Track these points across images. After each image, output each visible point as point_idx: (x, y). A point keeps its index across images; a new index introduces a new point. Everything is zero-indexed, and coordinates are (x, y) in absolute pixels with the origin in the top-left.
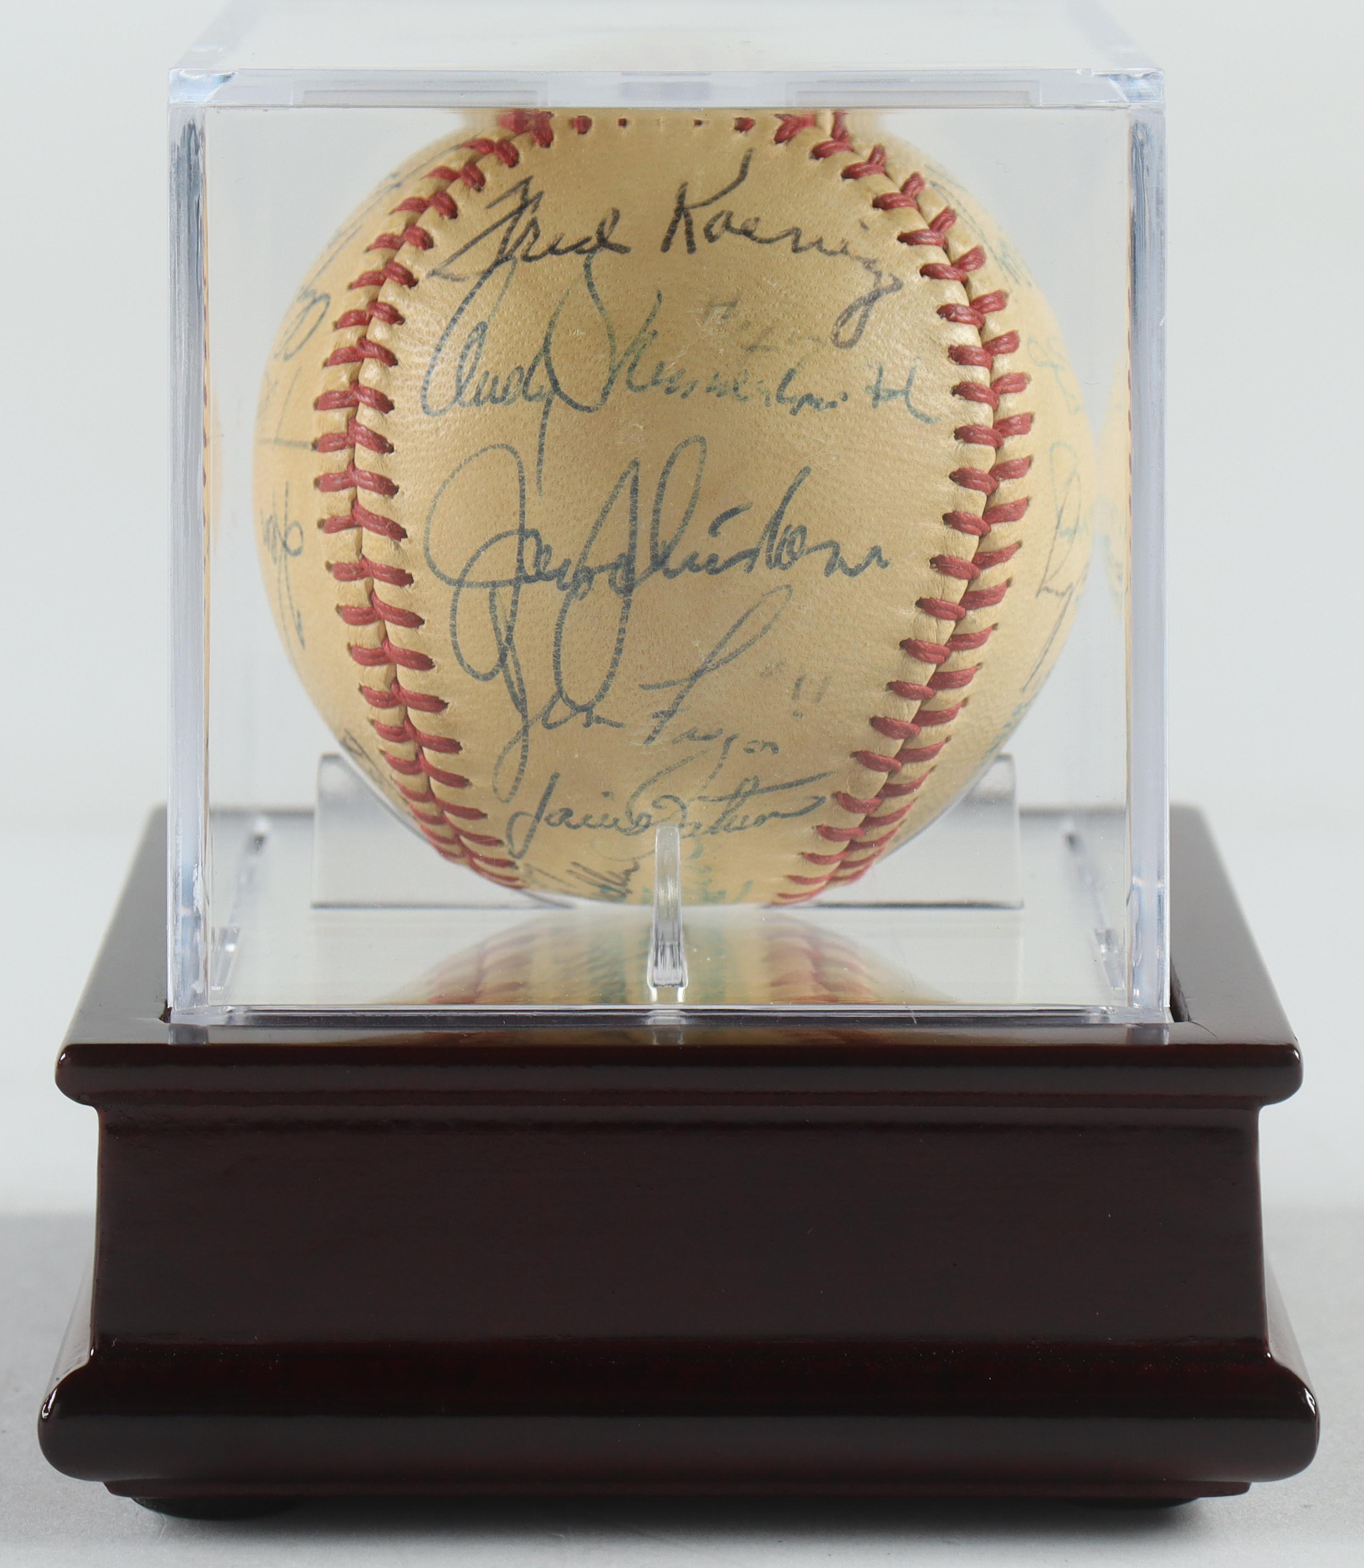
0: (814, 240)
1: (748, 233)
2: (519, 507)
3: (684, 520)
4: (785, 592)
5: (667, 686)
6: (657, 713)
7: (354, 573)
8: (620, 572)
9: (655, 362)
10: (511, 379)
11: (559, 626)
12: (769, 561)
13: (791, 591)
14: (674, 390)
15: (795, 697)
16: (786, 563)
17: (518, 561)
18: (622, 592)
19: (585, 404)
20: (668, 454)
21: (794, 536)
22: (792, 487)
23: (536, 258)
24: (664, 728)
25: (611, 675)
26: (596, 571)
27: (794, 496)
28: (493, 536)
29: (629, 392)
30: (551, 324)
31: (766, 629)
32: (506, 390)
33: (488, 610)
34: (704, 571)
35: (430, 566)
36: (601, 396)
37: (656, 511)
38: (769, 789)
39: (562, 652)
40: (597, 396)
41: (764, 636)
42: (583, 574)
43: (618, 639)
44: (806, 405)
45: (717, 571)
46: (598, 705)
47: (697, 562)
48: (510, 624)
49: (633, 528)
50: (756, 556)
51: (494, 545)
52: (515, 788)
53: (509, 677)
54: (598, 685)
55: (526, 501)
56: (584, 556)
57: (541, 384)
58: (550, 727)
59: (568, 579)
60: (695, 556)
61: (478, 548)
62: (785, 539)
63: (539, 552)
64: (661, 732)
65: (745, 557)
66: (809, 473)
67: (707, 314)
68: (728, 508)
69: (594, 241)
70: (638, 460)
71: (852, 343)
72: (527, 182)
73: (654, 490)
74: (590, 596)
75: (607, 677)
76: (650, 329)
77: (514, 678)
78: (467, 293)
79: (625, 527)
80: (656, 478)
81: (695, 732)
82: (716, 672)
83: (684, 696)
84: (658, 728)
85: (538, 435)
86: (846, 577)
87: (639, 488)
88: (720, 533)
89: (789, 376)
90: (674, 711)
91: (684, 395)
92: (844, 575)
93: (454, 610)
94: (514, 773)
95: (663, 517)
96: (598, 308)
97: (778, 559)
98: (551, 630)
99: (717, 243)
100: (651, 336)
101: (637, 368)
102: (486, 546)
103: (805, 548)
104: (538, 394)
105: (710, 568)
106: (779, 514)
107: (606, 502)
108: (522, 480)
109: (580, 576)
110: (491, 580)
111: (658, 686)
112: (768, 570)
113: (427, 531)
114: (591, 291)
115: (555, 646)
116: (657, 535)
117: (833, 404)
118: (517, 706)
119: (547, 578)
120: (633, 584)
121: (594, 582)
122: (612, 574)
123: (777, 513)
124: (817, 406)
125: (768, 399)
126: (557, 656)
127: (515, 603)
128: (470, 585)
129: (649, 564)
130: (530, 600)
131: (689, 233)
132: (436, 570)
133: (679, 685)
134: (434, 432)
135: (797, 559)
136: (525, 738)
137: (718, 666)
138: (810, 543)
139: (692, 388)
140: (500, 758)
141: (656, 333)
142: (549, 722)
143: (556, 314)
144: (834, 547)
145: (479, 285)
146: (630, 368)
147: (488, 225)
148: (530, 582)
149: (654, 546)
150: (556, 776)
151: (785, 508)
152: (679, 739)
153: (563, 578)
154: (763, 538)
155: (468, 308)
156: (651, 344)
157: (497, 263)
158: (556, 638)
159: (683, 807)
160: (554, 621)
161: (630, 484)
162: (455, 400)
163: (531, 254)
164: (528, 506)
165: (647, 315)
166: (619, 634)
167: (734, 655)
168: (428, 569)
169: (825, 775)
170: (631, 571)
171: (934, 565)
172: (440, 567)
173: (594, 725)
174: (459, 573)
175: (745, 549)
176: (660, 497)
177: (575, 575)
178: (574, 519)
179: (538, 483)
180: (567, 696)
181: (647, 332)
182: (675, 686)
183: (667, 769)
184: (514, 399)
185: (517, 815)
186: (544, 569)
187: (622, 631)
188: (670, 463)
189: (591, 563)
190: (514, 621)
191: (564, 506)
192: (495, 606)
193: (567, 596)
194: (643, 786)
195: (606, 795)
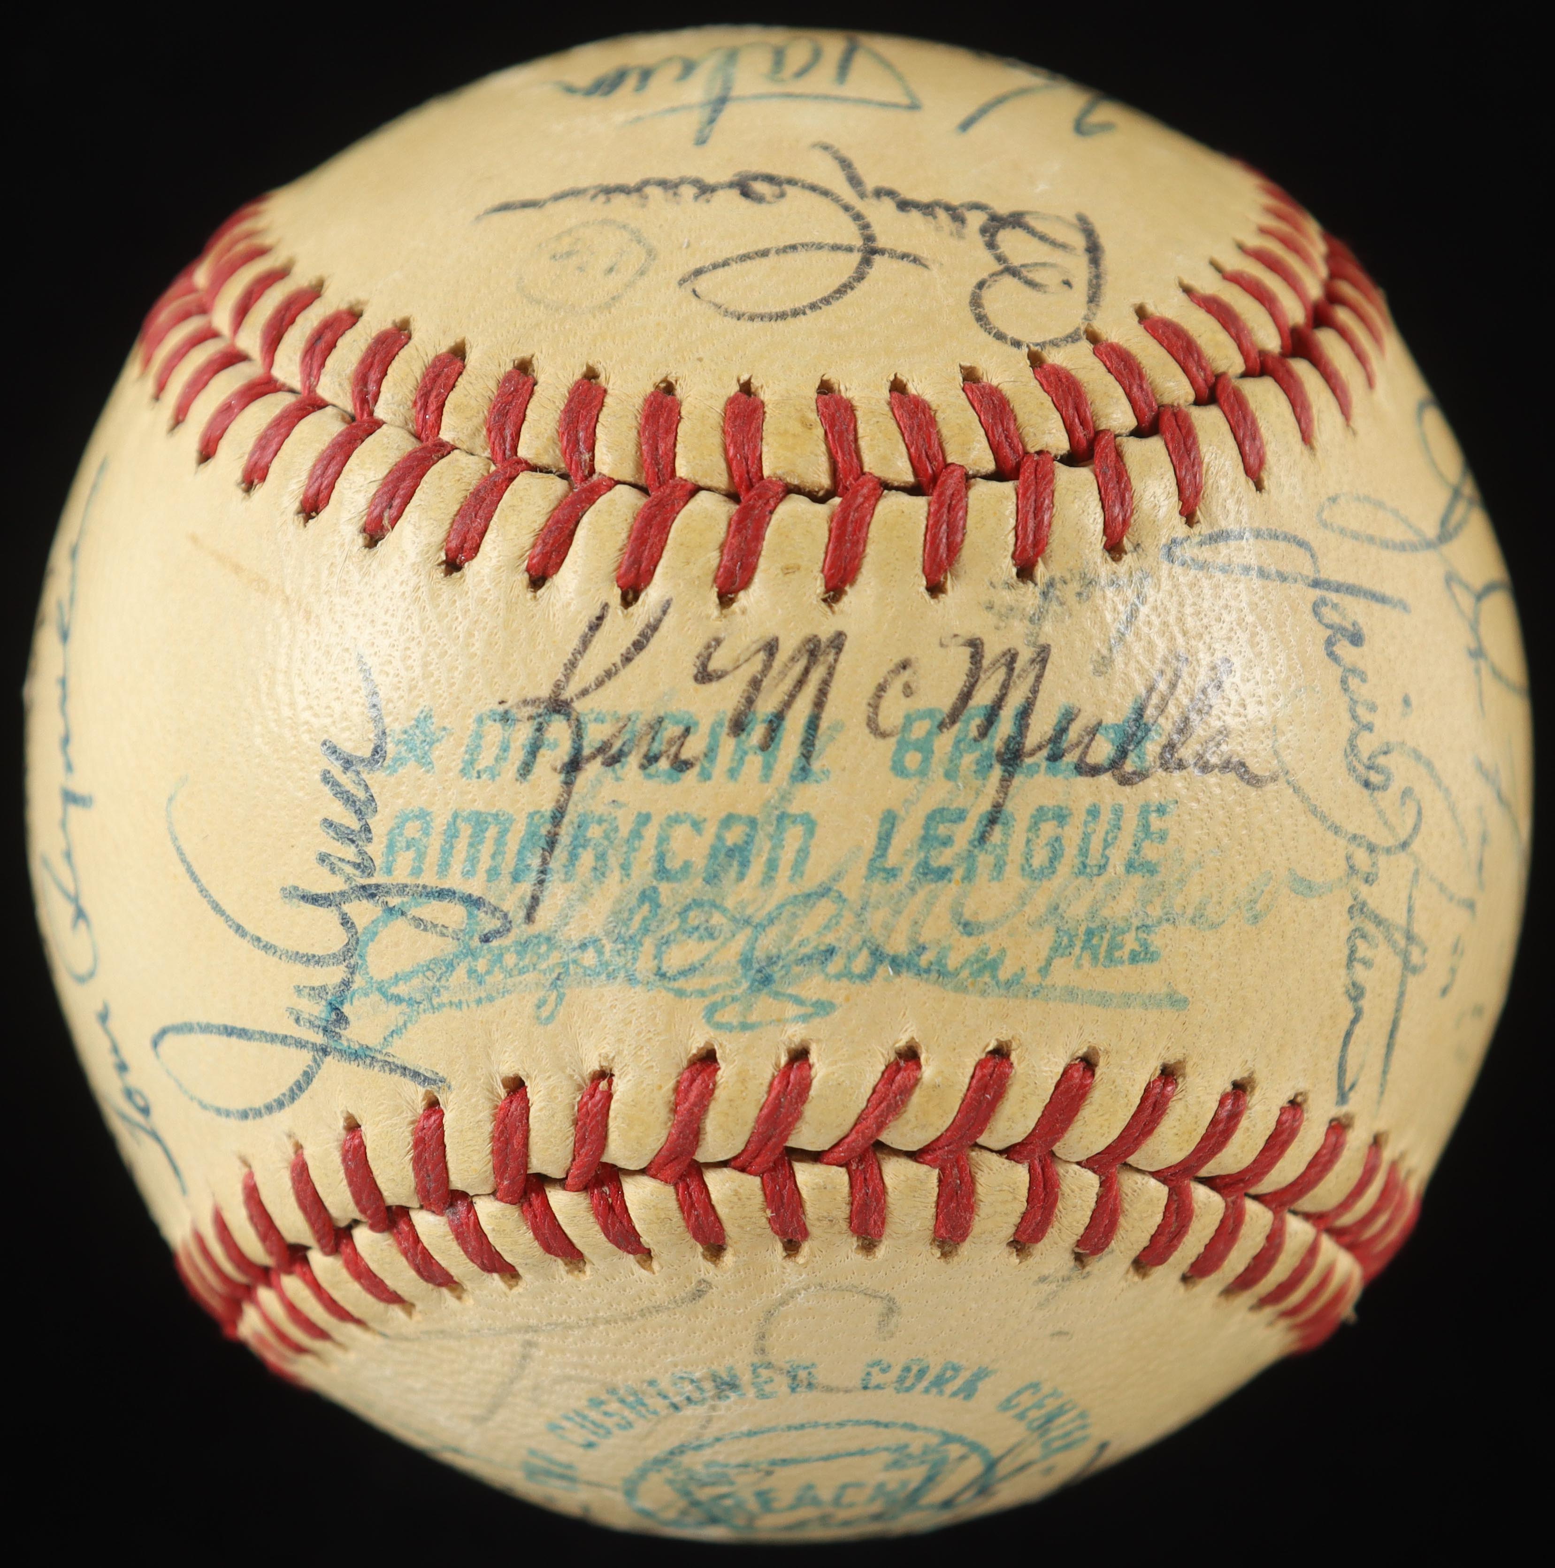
38: (1401, 995)
136: (1419, 545)
150: (1404, 606)
159: (1405, 846)
183: (1453, 805)
185: (1305, 546)
194: (1429, 765)
195: (1406, 702)
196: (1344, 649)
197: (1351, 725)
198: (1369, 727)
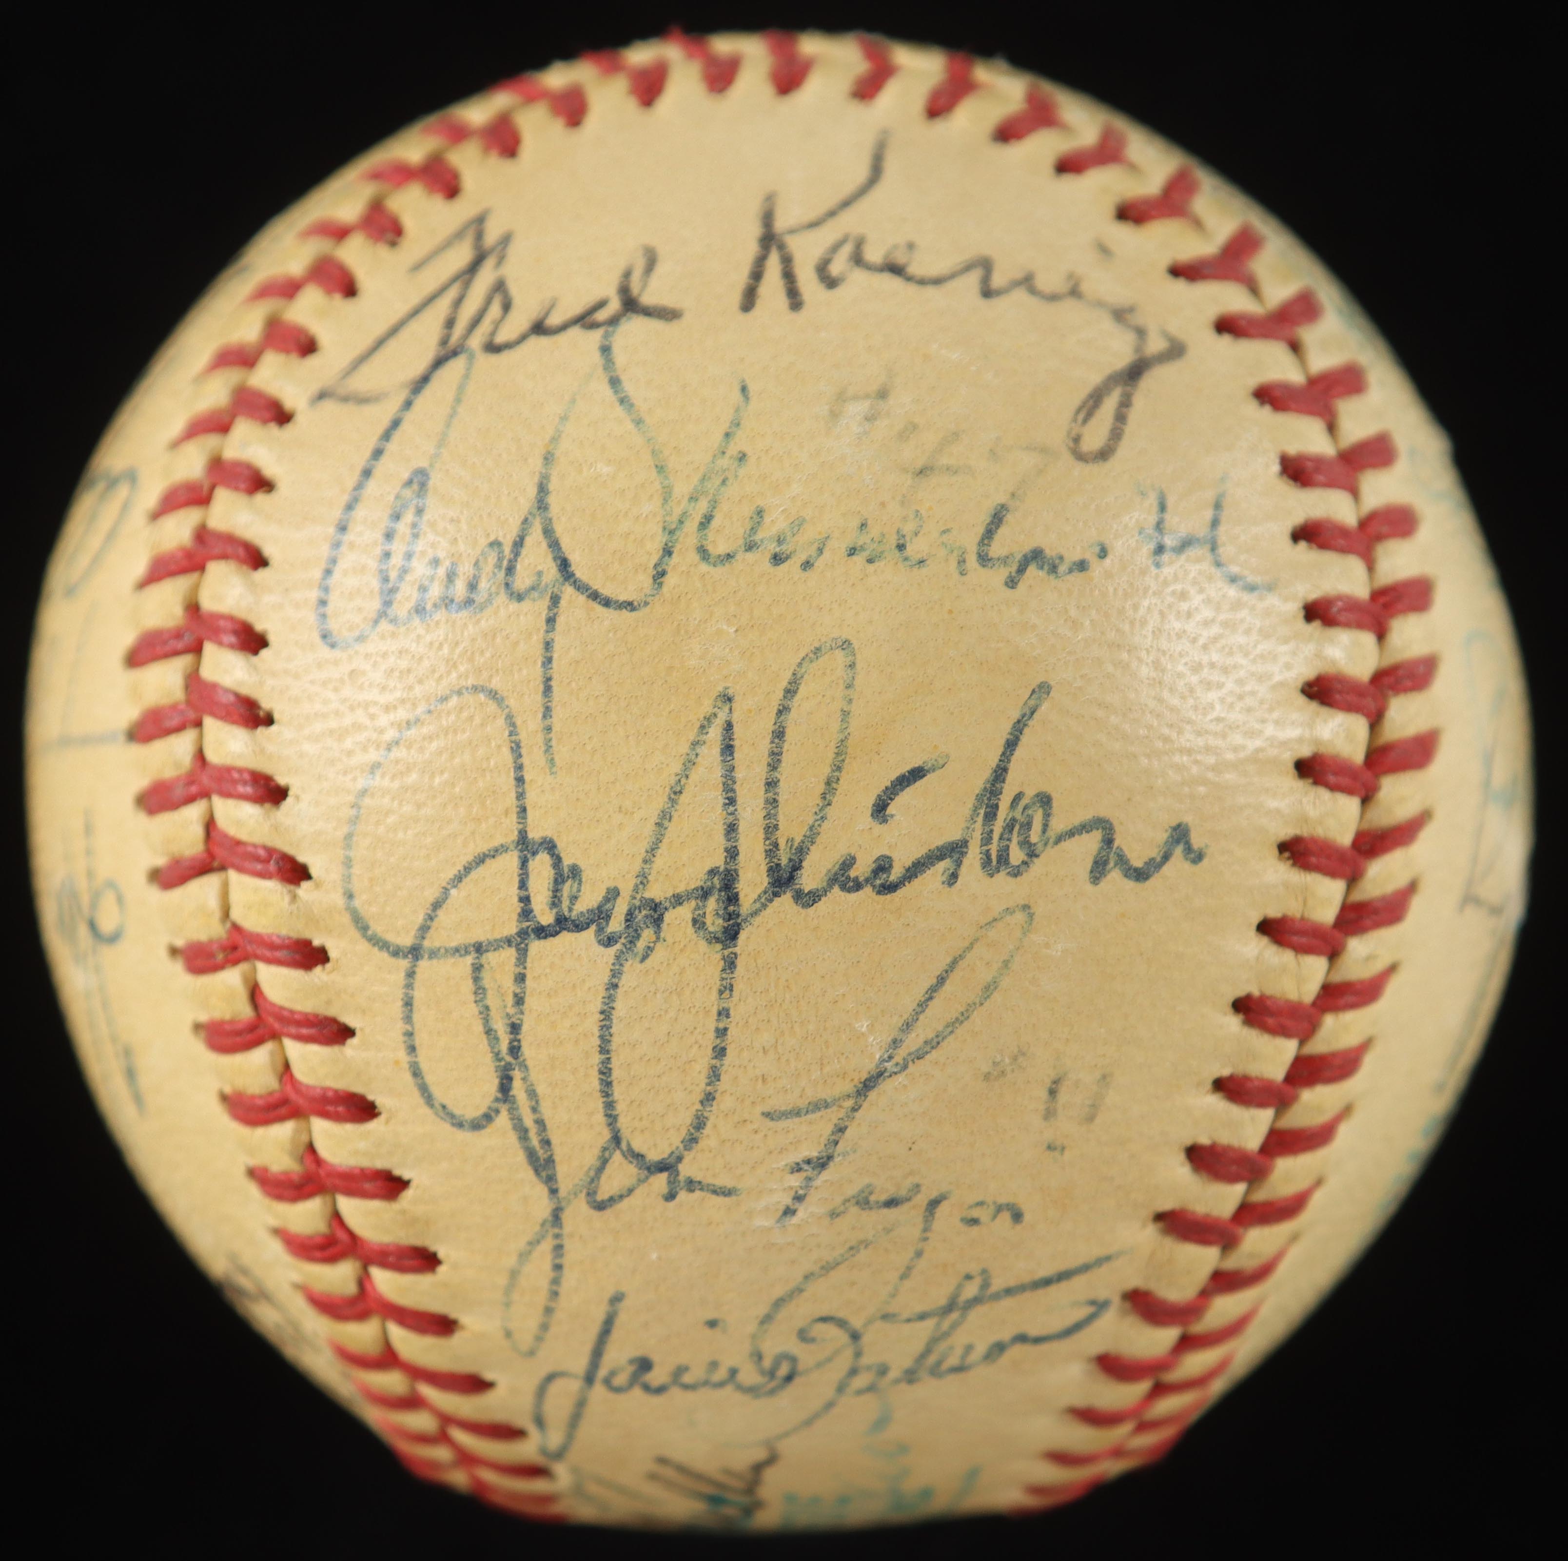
0: (1019, 275)
1: (895, 269)
2: (514, 799)
3: (824, 796)
4: (1020, 917)
5: (813, 1112)
6: (798, 1164)
7: (220, 957)
8: (712, 904)
9: (747, 510)
10: (481, 564)
11: (606, 1014)
12: (986, 862)
13: (1031, 916)
14: (788, 558)
15: (1049, 1114)
16: (1017, 864)
17: (521, 900)
18: (717, 940)
19: (622, 598)
20: (787, 676)
21: (1030, 812)
22: (1019, 721)
23: (508, 346)
24: (812, 1191)
25: (709, 1098)
26: (667, 904)
27: (1024, 739)
28: (470, 858)
29: (704, 567)
30: (548, 458)
31: (989, 989)
32: (472, 586)
33: (472, 998)
34: (868, 890)
35: (357, 928)
36: (651, 581)
37: (771, 784)
38: (1009, 1292)
39: (615, 1064)
40: (645, 580)
41: (987, 1004)
42: (644, 912)
43: (717, 1030)
44: (1032, 570)
45: (889, 888)
46: (688, 1157)
47: (853, 873)
48: (514, 1020)
49: (731, 818)
50: (963, 854)
51: (474, 875)
52: (544, 1327)
53: (520, 1120)
54: (686, 1118)
55: (526, 786)
56: (643, 879)
57: (540, 568)
58: (601, 1207)
59: (616, 925)
60: (848, 863)
61: (444, 884)
62: (1014, 820)
63: (559, 880)
64: (808, 1199)
65: (941, 858)
66: (1048, 693)
67: (834, 415)
68: (905, 768)
69: (615, 305)
70: (730, 692)
71: (1104, 454)
72: (480, 221)
73: (765, 746)
74: (660, 954)
75: (702, 1102)
76: (733, 449)
77: (528, 1121)
78: (386, 422)
79: (717, 819)
80: (768, 724)
81: (871, 1193)
82: (901, 1078)
83: (846, 1128)
84: (801, 1192)
85: (540, 664)
86: (1130, 884)
87: (736, 743)
88: (892, 816)
89: (997, 519)
90: (830, 1158)
91: (807, 565)
92: (1126, 880)
93: (408, 1003)
94: (541, 1298)
95: (784, 792)
96: (633, 421)
97: (1003, 858)
98: (592, 1024)
99: (839, 292)
100: (736, 463)
101: (715, 523)
102: (459, 879)
103: (1052, 834)
104: (533, 588)
105: (878, 882)
106: (1000, 773)
107: (677, 775)
108: (516, 749)
109: (640, 916)
110: (472, 941)
111: (796, 1113)
112: (988, 880)
113: (348, 863)
114: (616, 392)
115: (601, 1052)
116: (776, 827)
117: (1082, 566)
118: (537, 1171)
119: (577, 926)
120: (739, 925)
121: (664, 926)
122: (697, 908)
123: (995, 771)
124: (1053, 569)
125: (962, 562)
126: (605, 1072)
127: (521, 978)
128: (433, 954)
129: (766, 884)
130: (548, 971)
131: (789, 276)
132: (370, 932)
133: (835, 1108)
134: (346, 678)
135: (1037, 856)
136: (556, 1231)
137: (905, 1067)
138: (1058, 824)
139: (820, 551)
140: (514, 1274)
141: (744, 455)
142: (599, 1198)
143: (555, 439)
144: (1104, 829)
145: (408, 404)
146: (701, 524)
147: (415, 300)
148: (545, 937)
149: (772, 850)
150: (617, 1299)
151: (1009, 761)
152: (842, 1208)
153: (607, 924)
154: (973, 819)
155: (392, 447)
156: (736, 476)
157: (439, 363)
158: (601, 1037)
159: (855, 1336)
160: (597, 1005)
161: (720, 738)
162: (382, 615)
163: (500, 338)
164: (532, 797)
165: (724, 427)
166: (718, 1020)
167: (934, 1043)
168: (355, 934)
169: (1108, 1258)
170: (733, 899)
171: (1287, 854)
172: (377, 928)
173: (683, 1196)
174: (413, 933)
175: (940, 843)
176: (775, 760)
177: (630, 917)
178: (620, 811)
179: (546, 751)
180: (629, 1145)
181: (727, 455)
182: (829, 1110)
183: (823, 1268)
184: (489, 601)
185: (550, 1378)
186: (570, 910)
187: (724, 1013)
188: (790, 692)
189: (656, 891)
190: (522, 1013)
191: (599, 789)
192: (484, 989)
193: (618, 957)
194: (779, 1303)
195: (712, 1324)
196: (656, 1377)
197: (729, 1390)
198: (733, 1372)
